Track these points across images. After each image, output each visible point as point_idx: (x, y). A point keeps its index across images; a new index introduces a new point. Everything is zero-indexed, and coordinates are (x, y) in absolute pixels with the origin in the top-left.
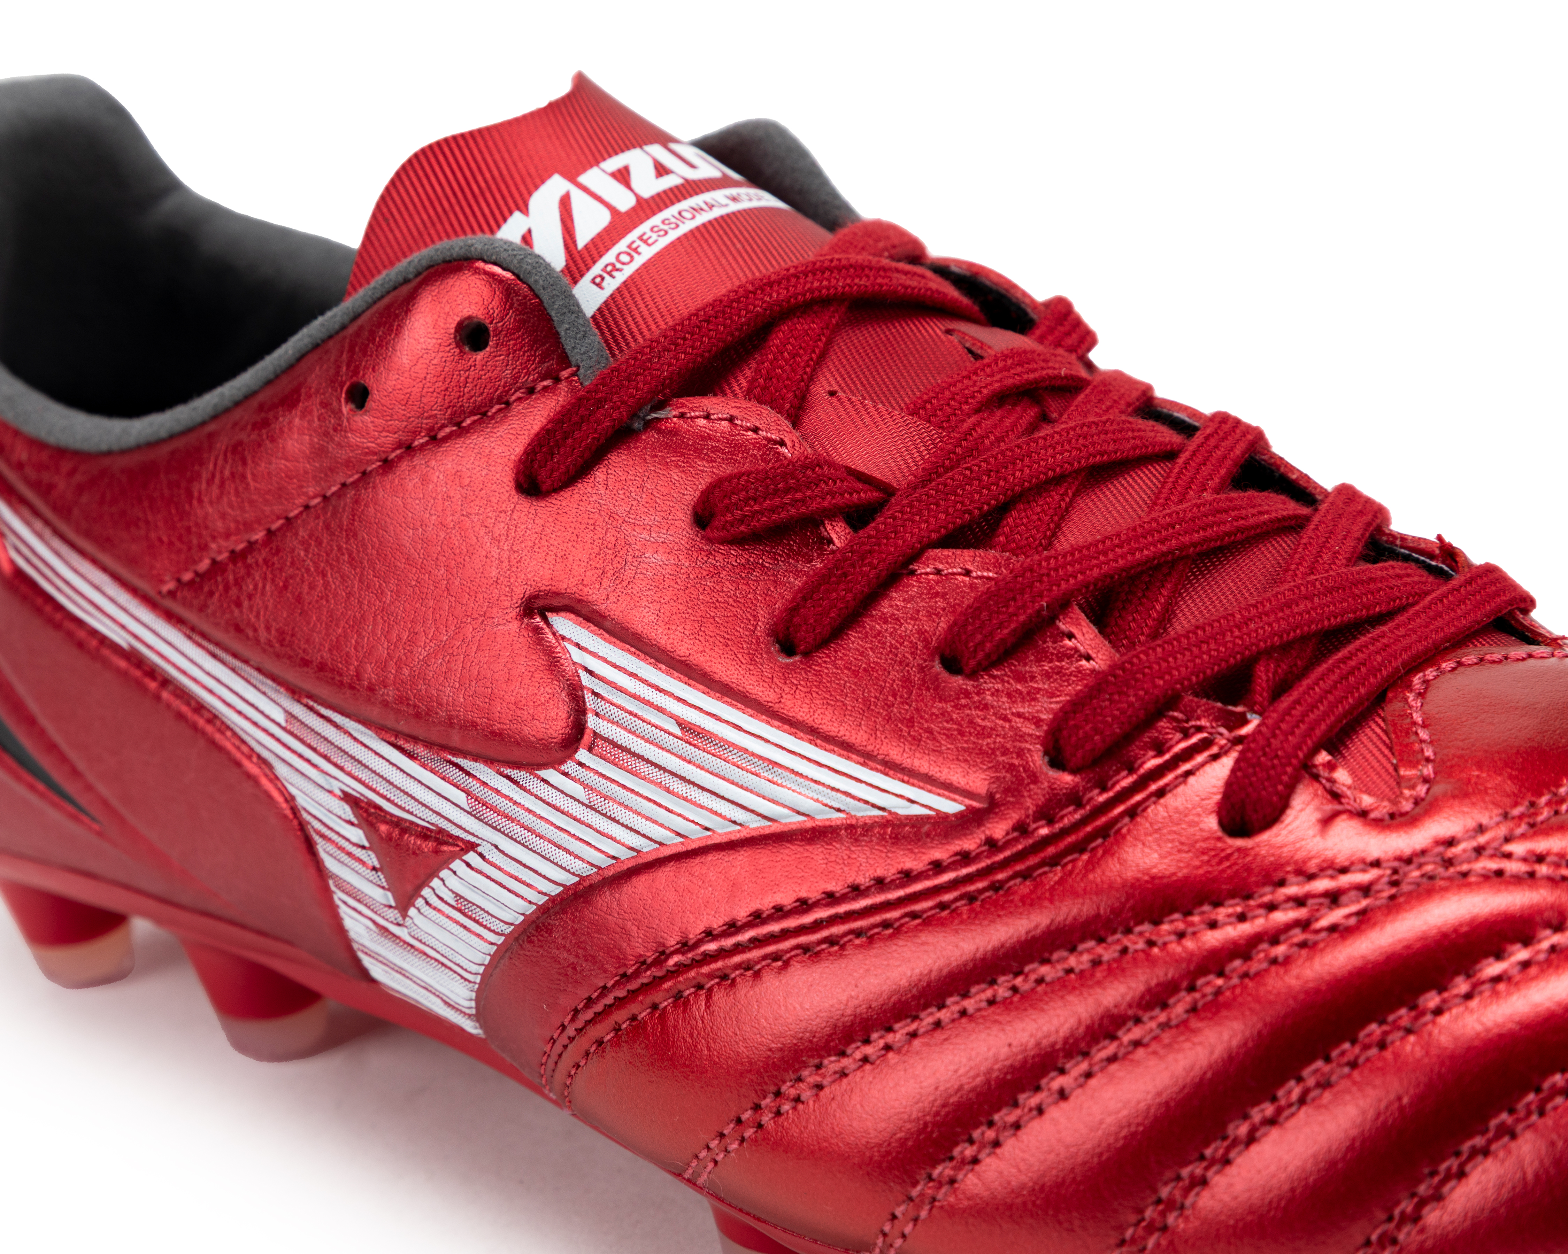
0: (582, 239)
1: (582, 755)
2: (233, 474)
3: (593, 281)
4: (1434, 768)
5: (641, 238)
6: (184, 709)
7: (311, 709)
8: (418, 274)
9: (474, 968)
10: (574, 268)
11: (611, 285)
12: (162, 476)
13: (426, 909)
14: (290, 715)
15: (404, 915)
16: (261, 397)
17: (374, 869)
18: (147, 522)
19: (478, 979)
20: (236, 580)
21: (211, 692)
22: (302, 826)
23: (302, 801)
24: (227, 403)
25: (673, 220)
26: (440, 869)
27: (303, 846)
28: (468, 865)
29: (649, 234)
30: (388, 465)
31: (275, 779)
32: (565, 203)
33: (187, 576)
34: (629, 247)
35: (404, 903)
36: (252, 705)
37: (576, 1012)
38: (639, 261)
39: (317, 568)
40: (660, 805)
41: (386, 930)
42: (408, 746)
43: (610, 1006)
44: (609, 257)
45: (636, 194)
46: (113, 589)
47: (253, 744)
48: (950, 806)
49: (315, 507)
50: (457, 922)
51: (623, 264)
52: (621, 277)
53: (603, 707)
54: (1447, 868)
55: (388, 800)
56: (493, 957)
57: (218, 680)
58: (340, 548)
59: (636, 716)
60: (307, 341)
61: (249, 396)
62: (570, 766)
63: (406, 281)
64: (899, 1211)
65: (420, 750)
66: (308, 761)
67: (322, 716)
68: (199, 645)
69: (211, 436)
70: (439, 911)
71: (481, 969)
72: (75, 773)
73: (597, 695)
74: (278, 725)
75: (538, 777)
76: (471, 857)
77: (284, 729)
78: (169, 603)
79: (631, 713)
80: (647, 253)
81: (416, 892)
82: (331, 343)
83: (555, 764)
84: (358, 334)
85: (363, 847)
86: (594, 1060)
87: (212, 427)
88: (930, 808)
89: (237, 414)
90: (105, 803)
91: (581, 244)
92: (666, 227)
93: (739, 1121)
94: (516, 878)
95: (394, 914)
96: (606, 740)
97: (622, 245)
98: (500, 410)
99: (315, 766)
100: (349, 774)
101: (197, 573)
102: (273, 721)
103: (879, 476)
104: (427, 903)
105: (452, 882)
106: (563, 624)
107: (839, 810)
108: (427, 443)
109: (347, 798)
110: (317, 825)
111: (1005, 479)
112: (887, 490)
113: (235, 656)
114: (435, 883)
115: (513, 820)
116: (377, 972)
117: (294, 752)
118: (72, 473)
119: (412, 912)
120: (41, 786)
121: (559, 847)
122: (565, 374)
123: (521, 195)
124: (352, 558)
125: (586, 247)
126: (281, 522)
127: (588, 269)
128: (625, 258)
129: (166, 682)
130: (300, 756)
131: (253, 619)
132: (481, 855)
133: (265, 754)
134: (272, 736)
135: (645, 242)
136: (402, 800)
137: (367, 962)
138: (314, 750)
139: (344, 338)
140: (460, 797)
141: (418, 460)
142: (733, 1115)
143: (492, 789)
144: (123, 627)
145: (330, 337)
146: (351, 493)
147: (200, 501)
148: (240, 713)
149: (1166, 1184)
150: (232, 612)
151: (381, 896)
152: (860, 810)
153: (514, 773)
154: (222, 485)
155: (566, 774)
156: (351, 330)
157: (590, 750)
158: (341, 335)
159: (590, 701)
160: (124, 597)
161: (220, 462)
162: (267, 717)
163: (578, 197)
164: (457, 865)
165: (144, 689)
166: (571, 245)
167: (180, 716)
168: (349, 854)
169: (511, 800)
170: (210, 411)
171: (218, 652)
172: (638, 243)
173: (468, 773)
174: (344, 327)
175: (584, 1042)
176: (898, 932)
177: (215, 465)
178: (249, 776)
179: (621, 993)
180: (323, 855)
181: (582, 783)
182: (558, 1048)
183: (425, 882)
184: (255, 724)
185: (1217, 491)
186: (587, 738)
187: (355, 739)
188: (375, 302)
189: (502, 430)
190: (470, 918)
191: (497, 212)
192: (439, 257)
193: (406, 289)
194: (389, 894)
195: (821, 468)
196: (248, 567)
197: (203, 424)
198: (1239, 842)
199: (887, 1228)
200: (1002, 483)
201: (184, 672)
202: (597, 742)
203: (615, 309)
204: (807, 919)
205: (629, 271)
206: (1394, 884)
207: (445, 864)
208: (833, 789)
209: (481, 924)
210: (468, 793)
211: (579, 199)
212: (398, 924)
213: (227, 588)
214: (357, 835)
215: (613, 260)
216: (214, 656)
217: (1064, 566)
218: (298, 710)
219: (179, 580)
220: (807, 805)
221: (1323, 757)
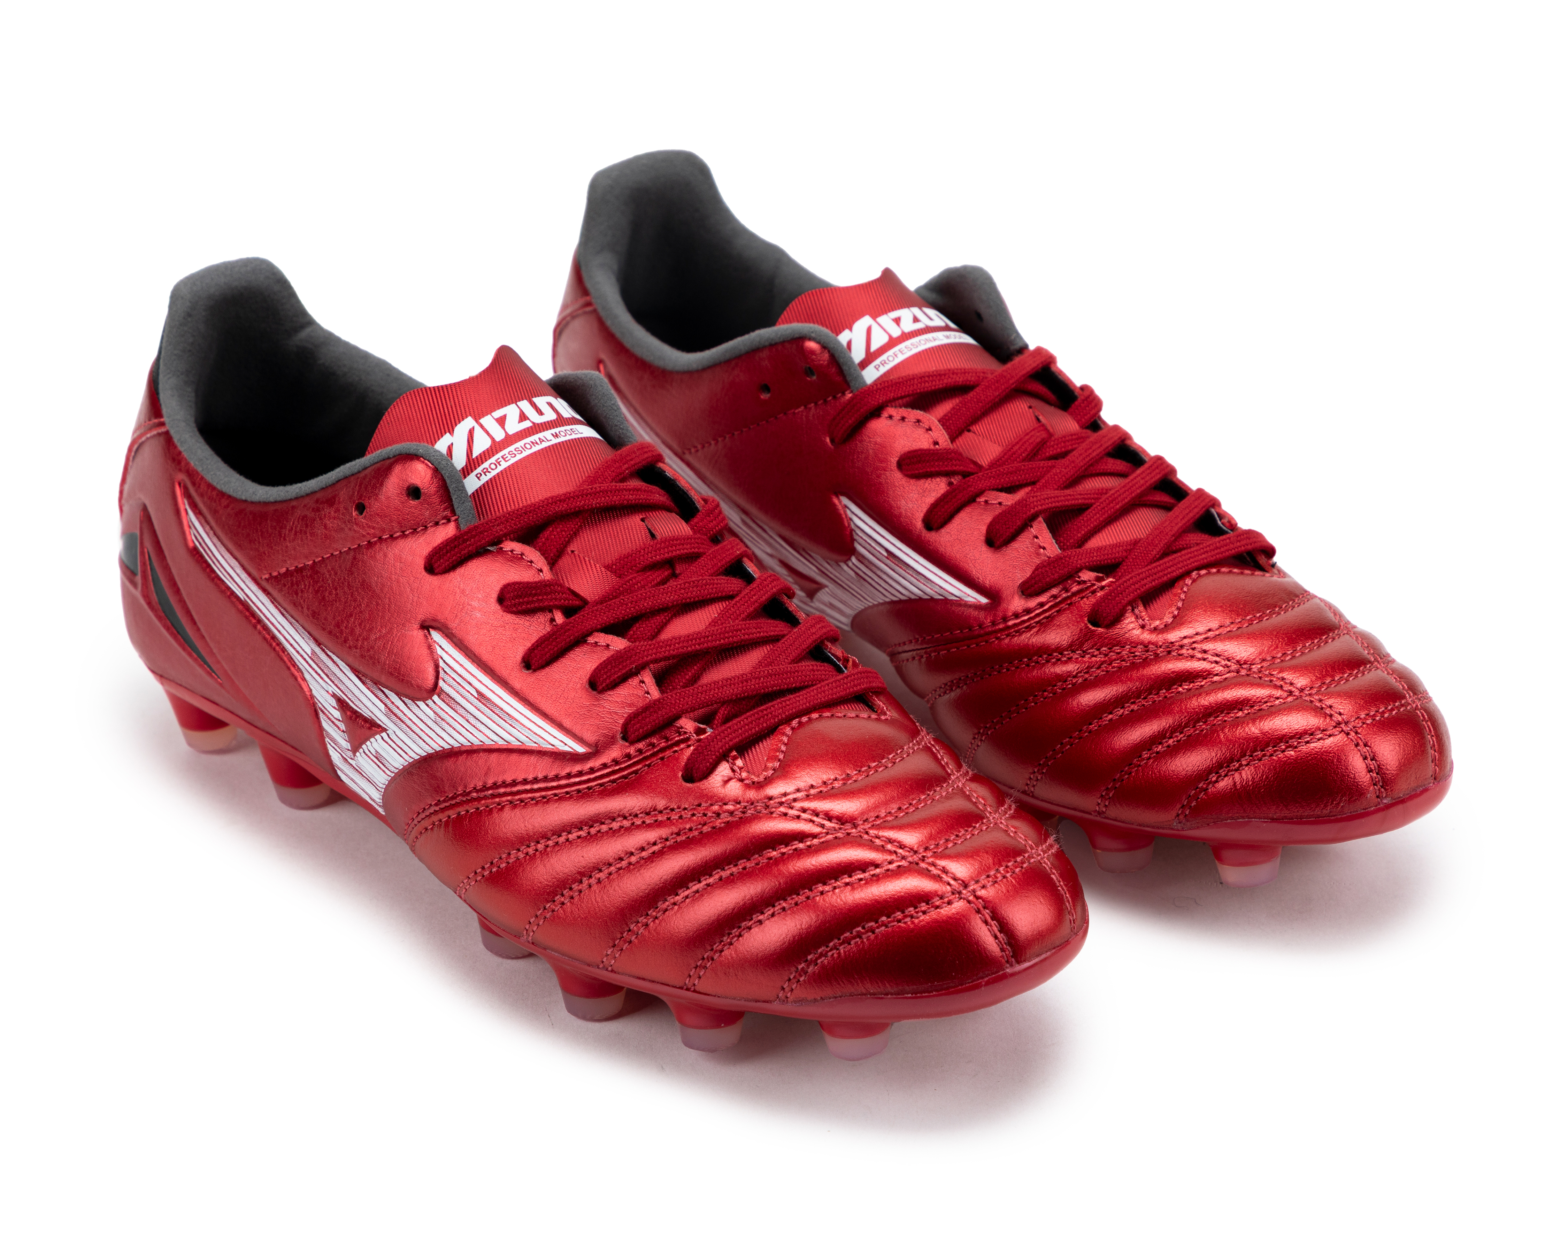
0: (476, 453)
1: (435, 698)
2: (301, 530)
3: (476, 476)
4: (780, 764)
5: (502, 457)
6: (267, 636)
7: (323, 650)
8: (394, 456)
9: (381, 785)
10: (469, 467)
11: (485, 479)
12: (269, 521)
13: (363, 754)
14: (313, 652)
15: (355, 755)
16: (318, 495)
17: (343, 731)
18: (259, 542)
19: (383, 790)
20: (297, 582)
21: (279, 631)
22: (314, 705)
23: (314, 692)
24: (302, 493)
25: (521, 449)
26: (371, 737)
27: (313, 713)
28: (382, 738)
29: (507, 455)
30: (370, 544)
31: (304, 679)
32: (471, 432)
33: (275, 574)
34: (496, 461)
35: (355, 749)
36: (297, 643)
37: (419, 813)
38: (500, 469)
39: (333, 586)
40: (464, 727)
41: (346, 760)
42: (363, 678)
43: (432, 813)
44: (486, 465)
45: (506, 432)
46: (239, 570)
47: (296, 660)
48: (580, 749)
49: (336, 555)
50: (376, 763)
51: (492, 469)
52: (489, 476)
53: (446, 678)
54: (766, 809)
55: (352, 701)
56: (389, 782)
57: (283, 627)
58: (345, 579)
59: (460, 684)
60: (342, 474)
61: (314, 493)
62: (429, 702)
63: (389, 458)
64: (532, 921)
65: (368, 681)
66: (319, 675)
67: (328, 655)
68: (276, 607)
69: (293, 507)
70: (369, 757)
71: (384, 786)
72: (212, 653)
73: (445, 672)
74: (308, 655)
75: (416, 704)
76: (384, 735)
77: (310, 658)
78: (264, 584)
79: (458, 683)
80: (504, 465)
81: (360, 746)
82: (352, 478)
83: (424, 700)
84: (364, 478)
85: (339, 720)
86: (424, 836)
87: (294, 503)
88: (572, 749)
89: (306, 501)
90: (225, 671)
91: (474, 456)
92: (516, 453)
93: (476, 873)
94: (401, 748)
95: (350, 754)
96: (446, 693)
97: (493, 460)
98: (422, 530)
99: (322, 678)
100: (336, 685)
101: (279, 574)
102: (306, 652)
103: (582, 595)
104: (364, 752)
105: (375, 744)
106: (436, 636)
107: (535, 743)
108: (388, 538)
109: (334, 695)
110: (320, 706)
111: (639, 606)
112: (584, 602)
113: (292, 617)
114: (368, 743)
115: (403, 722)
116: (343, 777)
117: (313, 669)
118: (227, 507)
119: (358, 754)
120: (195, 655)
121: (420, 738)
122: (453, 518)
123: (452, 425)
124: (349, 585)
125: (477, 457)
126: (320, 559)
127: (476, 469)
128: (493, 466)
129: (259, 621)
130: (316, 672)
131: (302, 603)
132: (388, 735)
133: (301, 667)
134: (305, 659)
135: (504, 459)
136: (357, 703)
137: (339, 772)
138: (322, 670)
139: (358, 478)
140: (382, 707)
141: (384, 546)
142: (473, 870)
143: (395, 705)
144: (242, 590)
145: (353, 475)
146: (352, 553)
147: (285, 539)
148: (291, 645)
149: (632, 924)
150: (293, 597)
151: (346, 745)
152: (544, 744)
153: (406, 700)
154: (295, 534)
155: (427, 705)
156: (362, 475)
157: (439, 696)
158: (357, 475)
159: (442, 673)
160: (244, 575)
161: (296, 523)
162: (303, 650)
163: (478, 429)
164: (378, 737)
165: (250, 622)
166: (470, 455)
167: (265, 639)
168: (333, 722)
169: (403, 712)
170: (293, 495)
171: (285, 613)
172: (501, 459)
173: (387, 696)
174: (359, 472)
175: (419, 827)
176: (537, 803)
177: (293, 524)
178: (293, 675)
179: (437, 808)
180: (322, 720)
181: (433, 711)
182: (410, 828)
183: (364, 742)
184: (298, 652)
185: (743, 620)
186: (437, 691)
187: (341, 670)
188: (374, 464)
189: (421, 540)
190: (381, 762)
191: (439, 431)
192: (404, 451)
193: (388, 462)
194: (349, 744)
195: (554, 586)
196: (303, 577)
197: (291, 500)
198: (689, 785)
199: (527, 927)
200: (637, 607)
201: (268, 619)
202: (441, 693)
203: (483, 492)
204: (536, 786)
205: (494, 473)
206: (744, 813)
207: (373, 736)
208: (535, 733)
209: (385, 766)
210: (386, 705)
211: (478, 431)
212: (352, 759)
213: (292, 585)
214: (337, 714)
215: (488, 467)
216: (283, 615)
217: (648, 650)
218: (317, 650)
219: (270, 574)
220: (523, 738)
221: (734, 753)
